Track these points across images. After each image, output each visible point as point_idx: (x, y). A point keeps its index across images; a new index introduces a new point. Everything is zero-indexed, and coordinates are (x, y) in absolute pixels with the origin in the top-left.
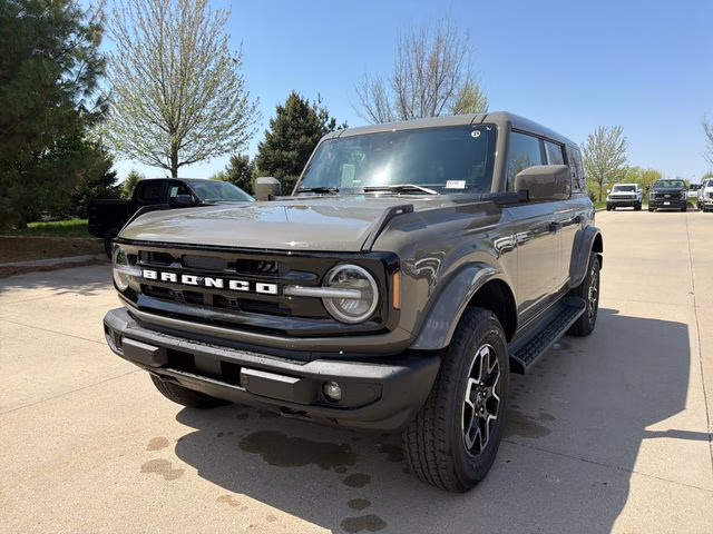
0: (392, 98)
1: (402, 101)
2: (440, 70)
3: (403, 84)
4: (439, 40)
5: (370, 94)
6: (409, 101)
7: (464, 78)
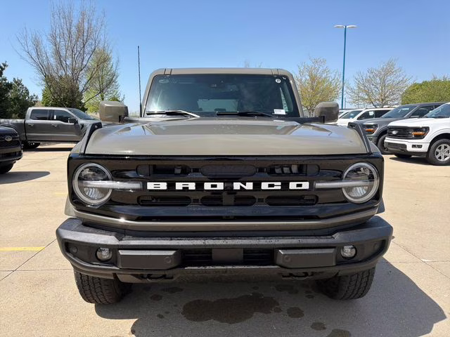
0: (48, 49)
1: (58, 52)
2: (85, 34)
3: (58, 40)
4: (83, 14)
5: (30, 43)
6: (63, 53)
7: (102, 42)
